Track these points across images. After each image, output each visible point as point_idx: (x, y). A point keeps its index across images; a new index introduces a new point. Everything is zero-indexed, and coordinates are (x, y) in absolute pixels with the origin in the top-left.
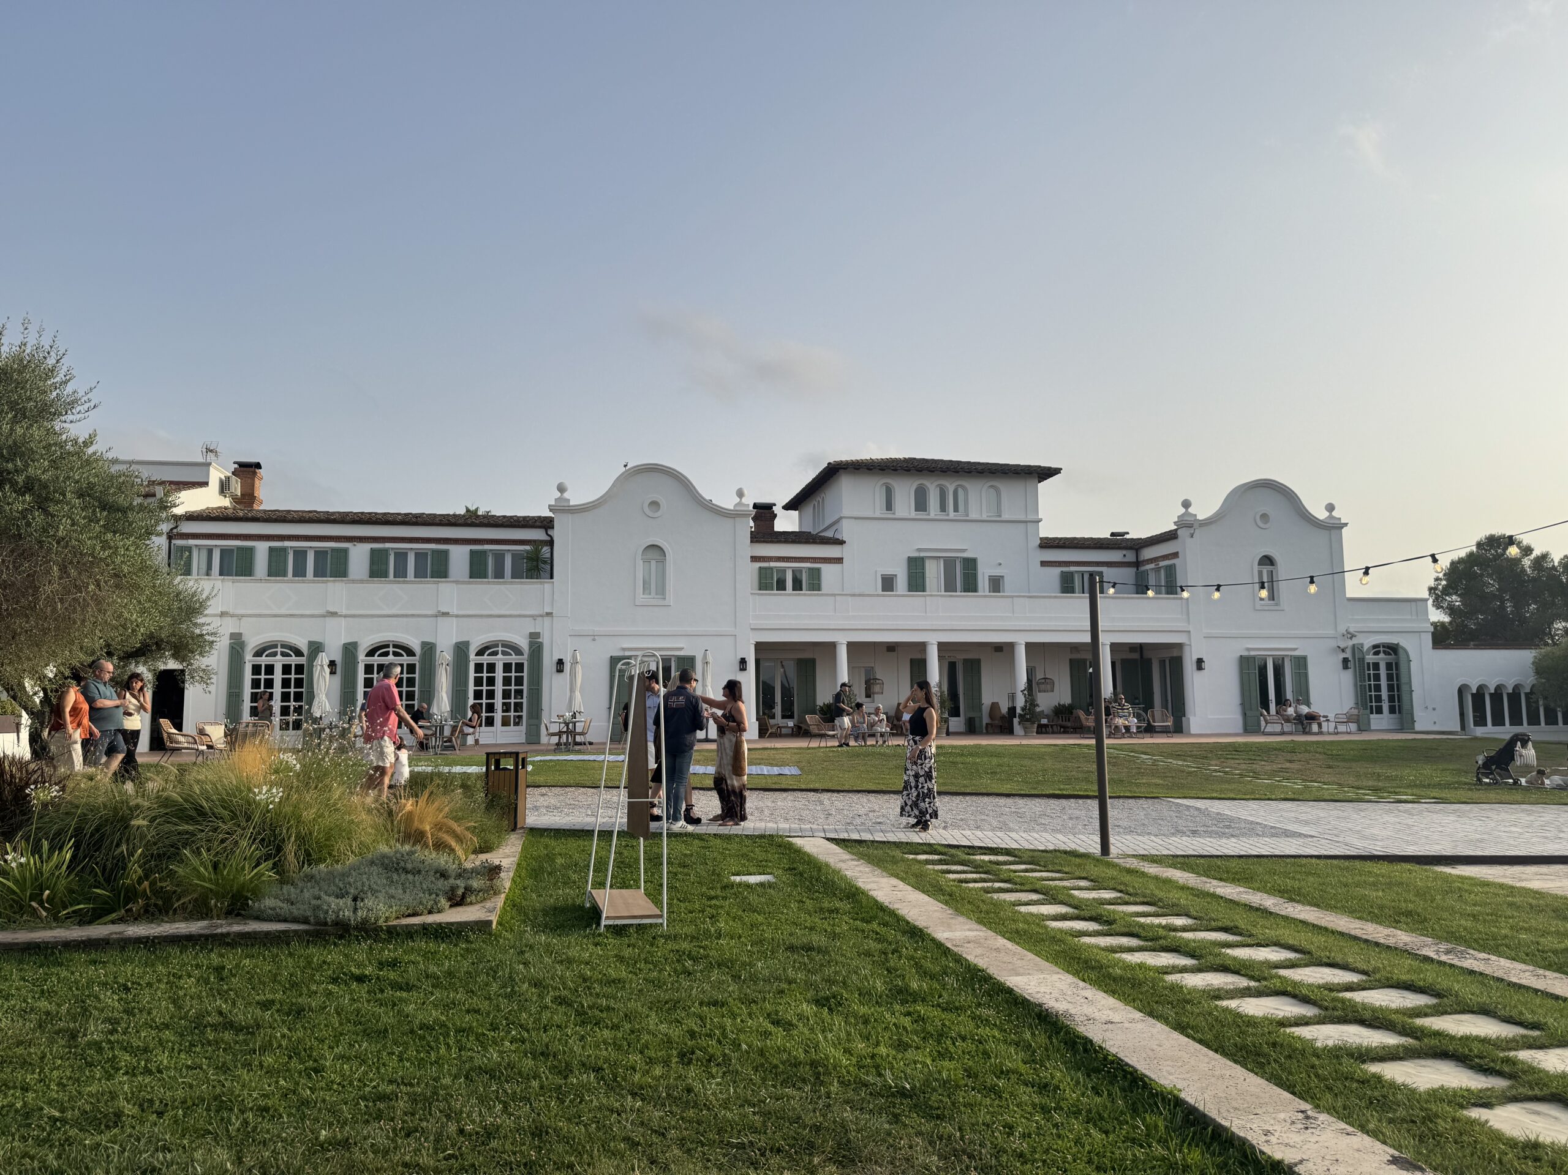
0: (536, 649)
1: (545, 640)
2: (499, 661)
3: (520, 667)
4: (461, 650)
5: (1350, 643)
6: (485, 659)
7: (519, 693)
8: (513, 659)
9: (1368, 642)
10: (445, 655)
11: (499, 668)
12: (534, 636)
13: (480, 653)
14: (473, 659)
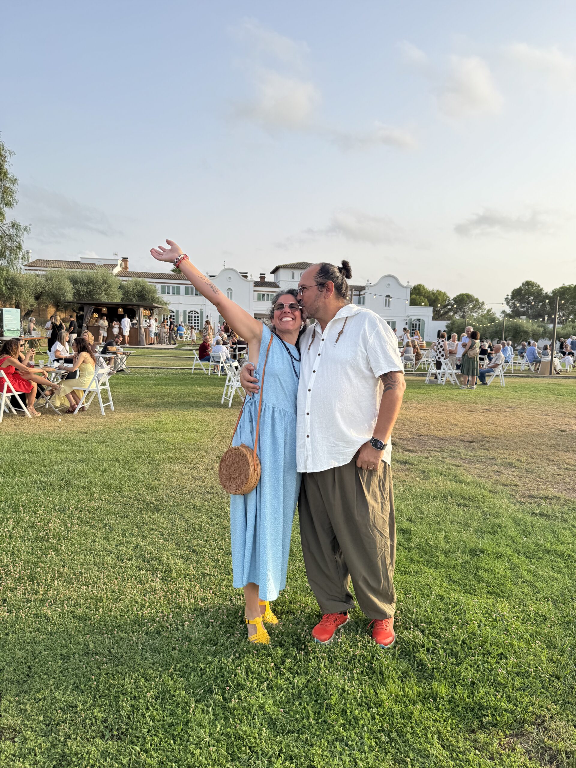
0: (202, 313)
1: (204, 310)
2: (193, 315)
3: (198, 317)
4: (185, 312)
5: (408, 318)
6: (190, 314)
7: (198, 323)
8: (197, 315)
9: (413, 318)
10: (181, 314)
11: (193, 317)
12: (201, 309)
13: (189, 313)
14: (188, 314)
